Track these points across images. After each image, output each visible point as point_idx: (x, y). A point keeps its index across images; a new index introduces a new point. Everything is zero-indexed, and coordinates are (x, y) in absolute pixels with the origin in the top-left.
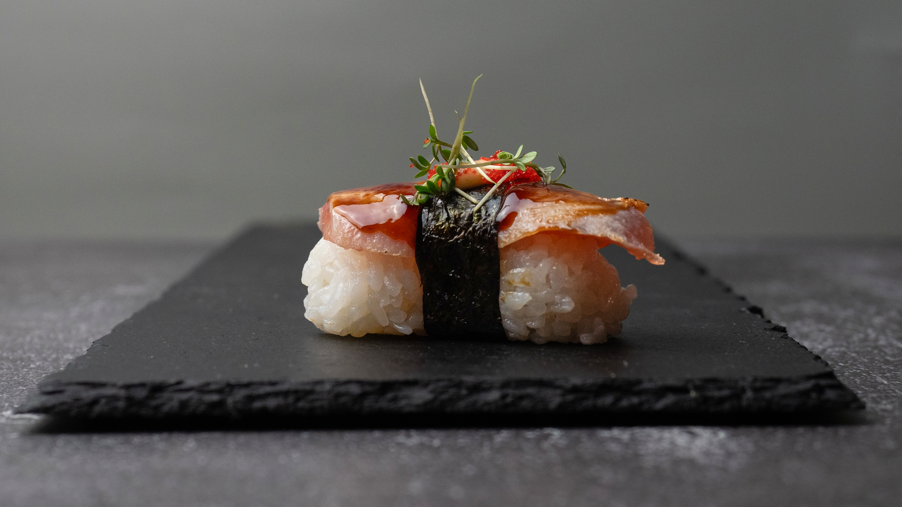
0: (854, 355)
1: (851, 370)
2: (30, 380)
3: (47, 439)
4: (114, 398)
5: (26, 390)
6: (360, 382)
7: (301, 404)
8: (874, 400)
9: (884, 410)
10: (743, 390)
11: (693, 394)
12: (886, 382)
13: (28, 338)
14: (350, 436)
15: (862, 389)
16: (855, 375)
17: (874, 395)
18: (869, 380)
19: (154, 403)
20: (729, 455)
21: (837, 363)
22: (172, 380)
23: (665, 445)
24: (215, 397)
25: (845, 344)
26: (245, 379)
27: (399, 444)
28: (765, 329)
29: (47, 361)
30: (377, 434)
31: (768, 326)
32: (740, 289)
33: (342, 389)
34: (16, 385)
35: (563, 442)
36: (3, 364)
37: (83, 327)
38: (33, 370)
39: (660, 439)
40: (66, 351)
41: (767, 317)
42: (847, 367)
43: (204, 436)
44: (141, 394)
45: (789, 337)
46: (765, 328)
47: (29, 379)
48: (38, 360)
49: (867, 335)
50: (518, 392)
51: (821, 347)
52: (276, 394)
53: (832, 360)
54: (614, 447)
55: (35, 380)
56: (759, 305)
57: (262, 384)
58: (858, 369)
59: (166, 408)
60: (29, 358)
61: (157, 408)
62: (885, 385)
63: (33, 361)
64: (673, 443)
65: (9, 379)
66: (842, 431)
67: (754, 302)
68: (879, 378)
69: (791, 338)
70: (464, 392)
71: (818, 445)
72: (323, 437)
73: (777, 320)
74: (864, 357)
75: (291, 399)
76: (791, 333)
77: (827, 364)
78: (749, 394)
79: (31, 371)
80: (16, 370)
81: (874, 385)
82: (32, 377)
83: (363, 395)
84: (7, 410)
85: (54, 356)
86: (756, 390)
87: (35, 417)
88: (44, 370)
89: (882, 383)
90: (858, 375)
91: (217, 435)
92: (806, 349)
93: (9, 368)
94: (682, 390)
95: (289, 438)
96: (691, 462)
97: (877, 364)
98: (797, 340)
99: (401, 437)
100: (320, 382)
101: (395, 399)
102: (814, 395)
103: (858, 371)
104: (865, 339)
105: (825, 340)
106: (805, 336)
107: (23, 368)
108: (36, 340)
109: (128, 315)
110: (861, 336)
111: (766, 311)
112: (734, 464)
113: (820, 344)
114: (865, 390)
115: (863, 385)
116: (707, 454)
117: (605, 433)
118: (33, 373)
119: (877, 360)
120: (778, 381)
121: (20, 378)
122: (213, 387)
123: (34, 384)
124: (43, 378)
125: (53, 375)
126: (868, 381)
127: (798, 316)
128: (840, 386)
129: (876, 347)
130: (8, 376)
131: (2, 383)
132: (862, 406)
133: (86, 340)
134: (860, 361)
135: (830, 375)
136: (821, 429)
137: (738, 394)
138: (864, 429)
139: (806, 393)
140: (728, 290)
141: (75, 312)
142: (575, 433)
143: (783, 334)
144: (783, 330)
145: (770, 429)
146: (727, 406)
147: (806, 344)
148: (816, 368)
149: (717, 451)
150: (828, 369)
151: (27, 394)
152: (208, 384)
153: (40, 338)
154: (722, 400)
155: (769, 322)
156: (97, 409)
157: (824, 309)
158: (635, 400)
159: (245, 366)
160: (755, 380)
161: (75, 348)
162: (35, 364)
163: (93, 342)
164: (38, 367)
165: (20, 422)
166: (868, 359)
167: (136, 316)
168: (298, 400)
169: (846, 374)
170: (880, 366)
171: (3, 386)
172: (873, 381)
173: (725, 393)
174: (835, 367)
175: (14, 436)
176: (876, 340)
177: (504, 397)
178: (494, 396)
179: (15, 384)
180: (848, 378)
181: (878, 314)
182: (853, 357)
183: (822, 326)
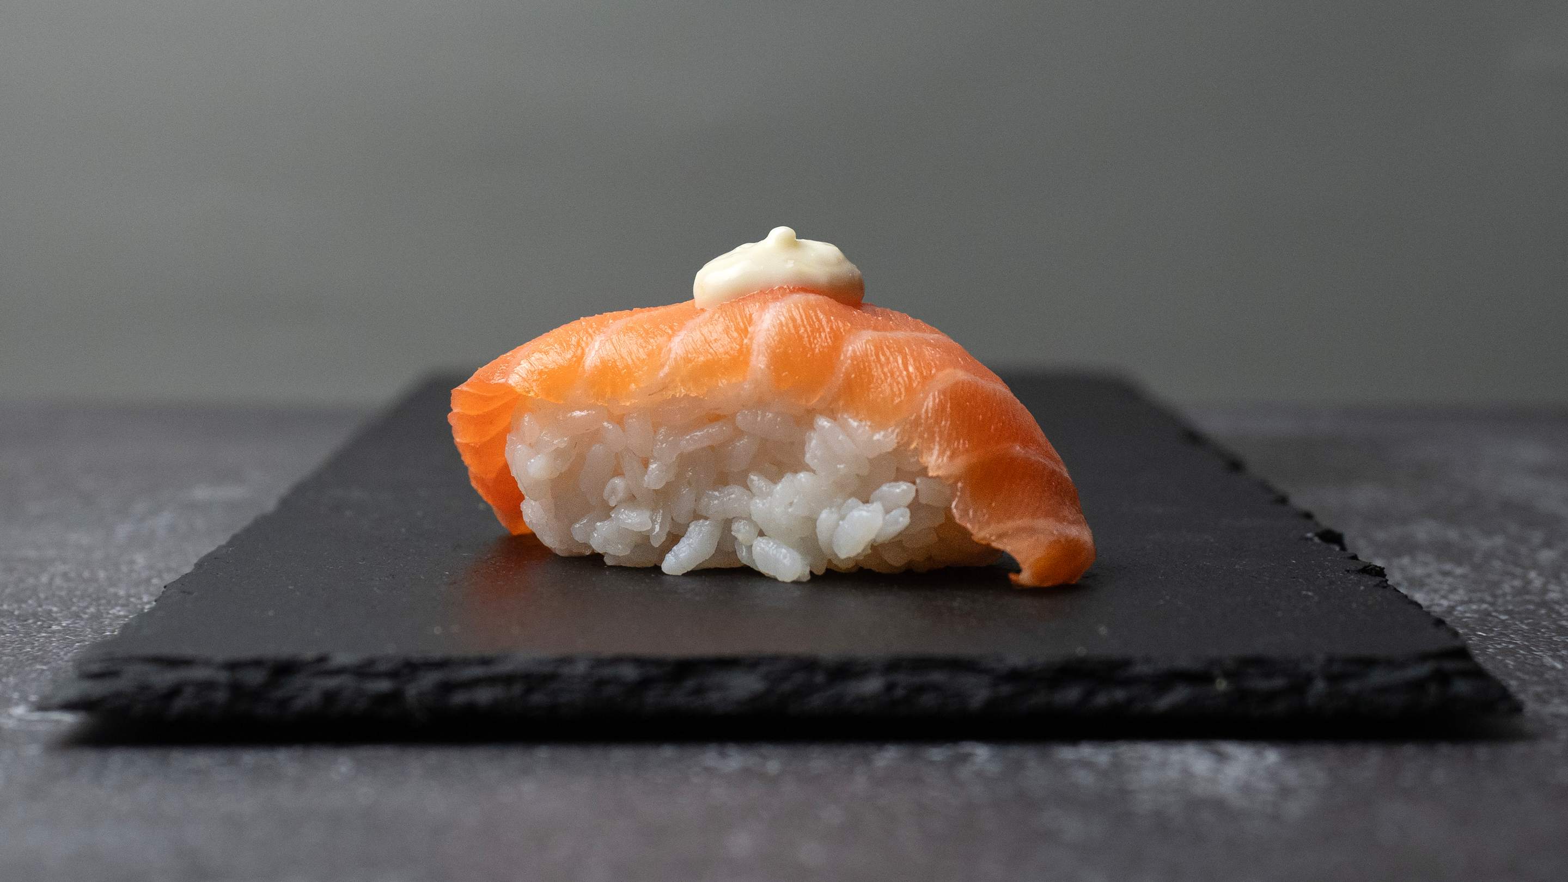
0: (1503, 617)
1: (1499, 644)
2: (54, 654)
3: (90, 758)
4: (208, 686)
5: (48, 670)
6: (638, 661)
7: (538, 698)
8: (1539, 698)
9: (1556, 716)
10: (1309, 679)
11: (1222, 685)
12: (1559, 666)
13: (44, 579)
14: (621, 755)
15: (1518, 678)
16: (1506, 652)
17: (1539, 689)
18: (1529, 661)
19: (279, 694)
20: (1285, 792)
21: (1474, 631)
22: (310, 654)
23: (1172, 774)
24: (384, 686)
25: (1489, 598)
26: (437, 653)
27: (707, 769)
28: (1348, 571)
29: (82, 619)
30: (668, 752)
31: (1352, 565)
32: (1301, 500)
33: (607, 672)
34: (30, 662)
35: (994, 768)
36: (3, 624)
37: (140, 559)
38: (57, 635)
39: (1163, 765)
40: (114, 601)
41: (1350, 551)
42: (1491, 638)
43: (366, 753)
44: (254, 678)
45: (1389, 586)
46: (1348, 569)
47: (51, 651)
48: (66, 618)
49: (1528, 582)
50: (916, 679)
51: (1445, 603)
52: (492, 681)
53: (1466, 625)
54: (1084, 778)
55: (62, 653)
56: (1337, 528)
57: (466, 662)
58: (1510, 643)
59: (299, 704)
60: (49, 612)
61: (284, 703)
62: (1559, 670)
63: (56, 619)
64: (1187, 773)
65: (16, 651)
66: (1482, 752)
67: (1327, 523)
68: (1548, 658)
69: (1393, 586)
70: (820, 678)
71: (1440, 775)
72: (574, 756)
73: (1367, 555)
74: (1522, 623)
75: (517, 689)
76: (1394, 577)
77: (1456, 634)
78: (1320, 686)
79: (54, 637)
80: (27, 634)
81: (1540, 670)
82: (57, 647)
83: (644, 684)
84: (17, 704)
85: (92, 610)
86: (1333, 679)
87: (68, 719)
88: (76, 636)
89: (1554, 668)
90: (1512, 653)
91: (388, 752)
92: (1419, 606)
93: (15, 632)
94: (1202, 677)
95: (515, 757)
96: (1218, 805)
97: (1544, 633)
98: (1403, 590)
99: (710, 757)
100: (567, 660)
101: (699, 691)
102: (1433, 689)
103: (1511, 646)
104: (1525, 589)
105: (1453, 590)
106: (1418, 583)
107: (39, 632)
108: (58, 581)
109: (222, 540)
110: (1517, 583)
111: (1347, 540)
112: (1294, 809)
113: (1444, 597)
114: (1524, 680)
115: (1519, 670)
116: (1246, 789)
117: (1066, 753)
118: (58, 641)
119: (1544, 627)
120: (1369, 663)
121: (37, 648)
122: (382, 667)
123: (62, 659)
124: (77, 649)
125: (94, 646)
126: (1529, 664)
127: (1408, 547)
128: (1478, 673)
129: (1544, 604)
130: (14, 646)
131: (5, 658)
132: (1517, 708)
133: (148, 580)
134: (1514, 627)
135: (1462, 653)
136: (1444, 749)
137: (1300, 685)
138: (1518, 749)
139: (1418, 685)
140: (1283, 500)
141: (123, 531)
142: (1015, 752)
143: (1378, 579)
144: (1380, 572)
145: (1354, 749)
146: (1280, 707)
147: (1419, 597)
148: (1439, 641)
149: (1263, 785)
150: (1457, 643)
151: (50, 677)
152: (371, 662)
153: (65, 575)
154: (1272, 696)
155: (1355, 557)
156: (179, 705)
157: (1453, 535)
158: (1120, 695)
159: (435, 630)
160: (1331, 660)
161: (129, 596)
162: (59, 624)
163: (165, 587)
164: (66, 629)
165: (42, 728)
166: (1528, 624)
167: (235, 540)
168: (529, 690)
169: (1490, 650)
170: (1550, 638)
171: (7, 663)
172: (1536, 663)
173: (1278, 682)
174: (1470, 639)
175: (33, 750)
176: (1544, 591)
177: (890, 687)
178: (872, 685)
179: (28, 660)
180: (1492, 657)
181: (1548, 544)
182: (1503, 621)
183: (1448, 567)
